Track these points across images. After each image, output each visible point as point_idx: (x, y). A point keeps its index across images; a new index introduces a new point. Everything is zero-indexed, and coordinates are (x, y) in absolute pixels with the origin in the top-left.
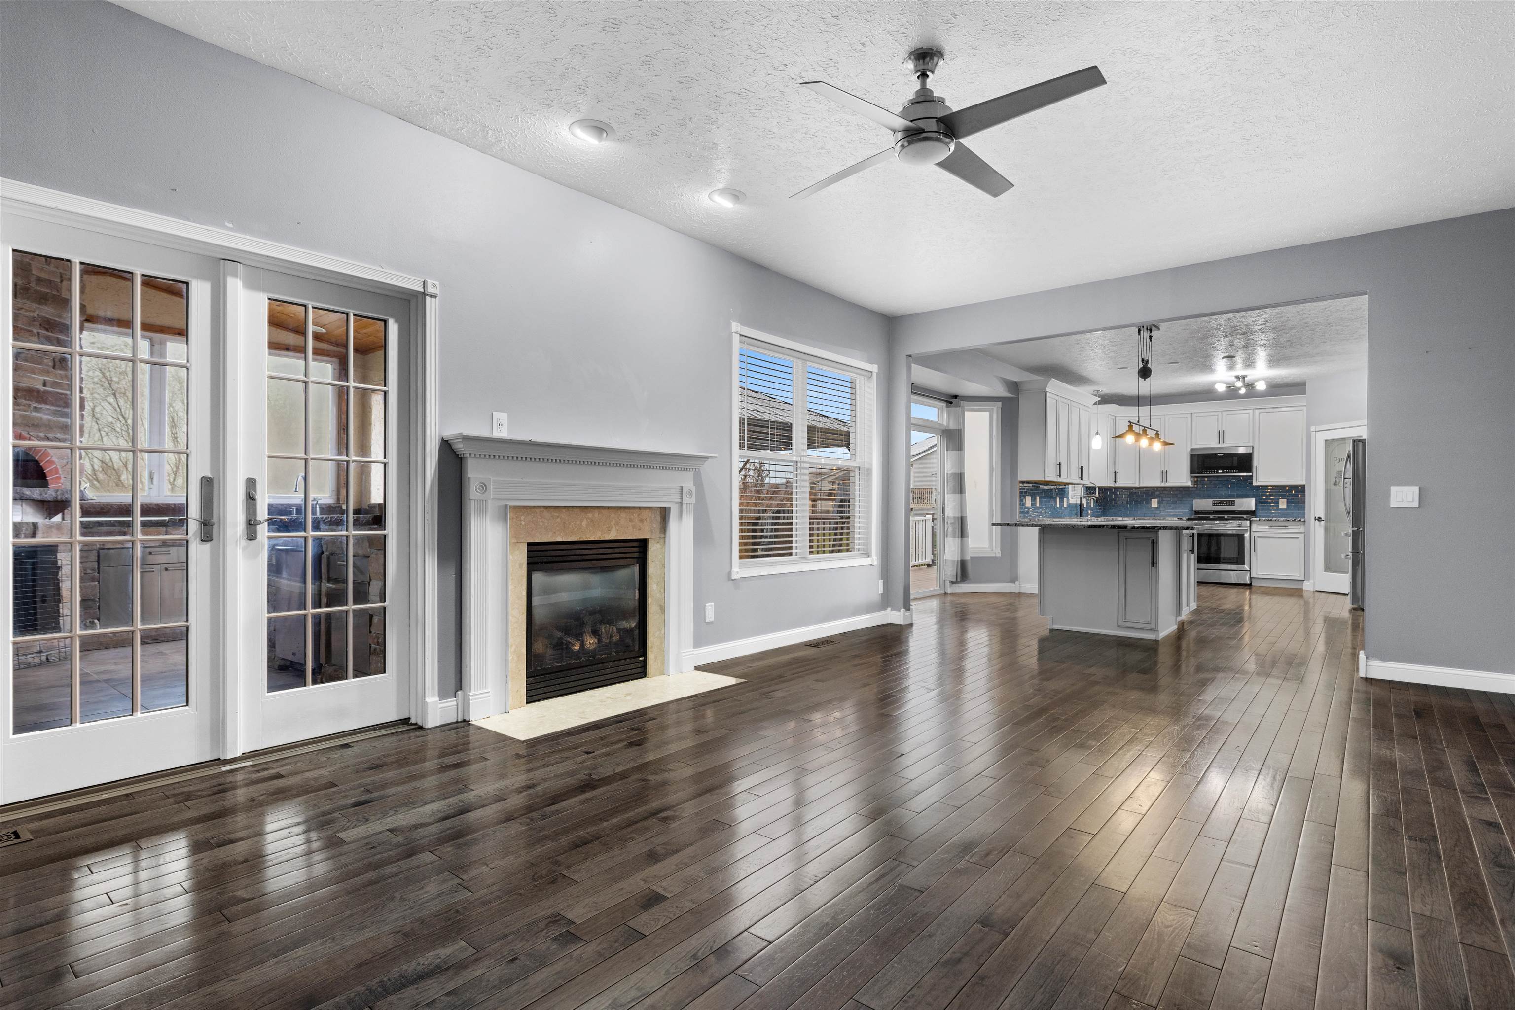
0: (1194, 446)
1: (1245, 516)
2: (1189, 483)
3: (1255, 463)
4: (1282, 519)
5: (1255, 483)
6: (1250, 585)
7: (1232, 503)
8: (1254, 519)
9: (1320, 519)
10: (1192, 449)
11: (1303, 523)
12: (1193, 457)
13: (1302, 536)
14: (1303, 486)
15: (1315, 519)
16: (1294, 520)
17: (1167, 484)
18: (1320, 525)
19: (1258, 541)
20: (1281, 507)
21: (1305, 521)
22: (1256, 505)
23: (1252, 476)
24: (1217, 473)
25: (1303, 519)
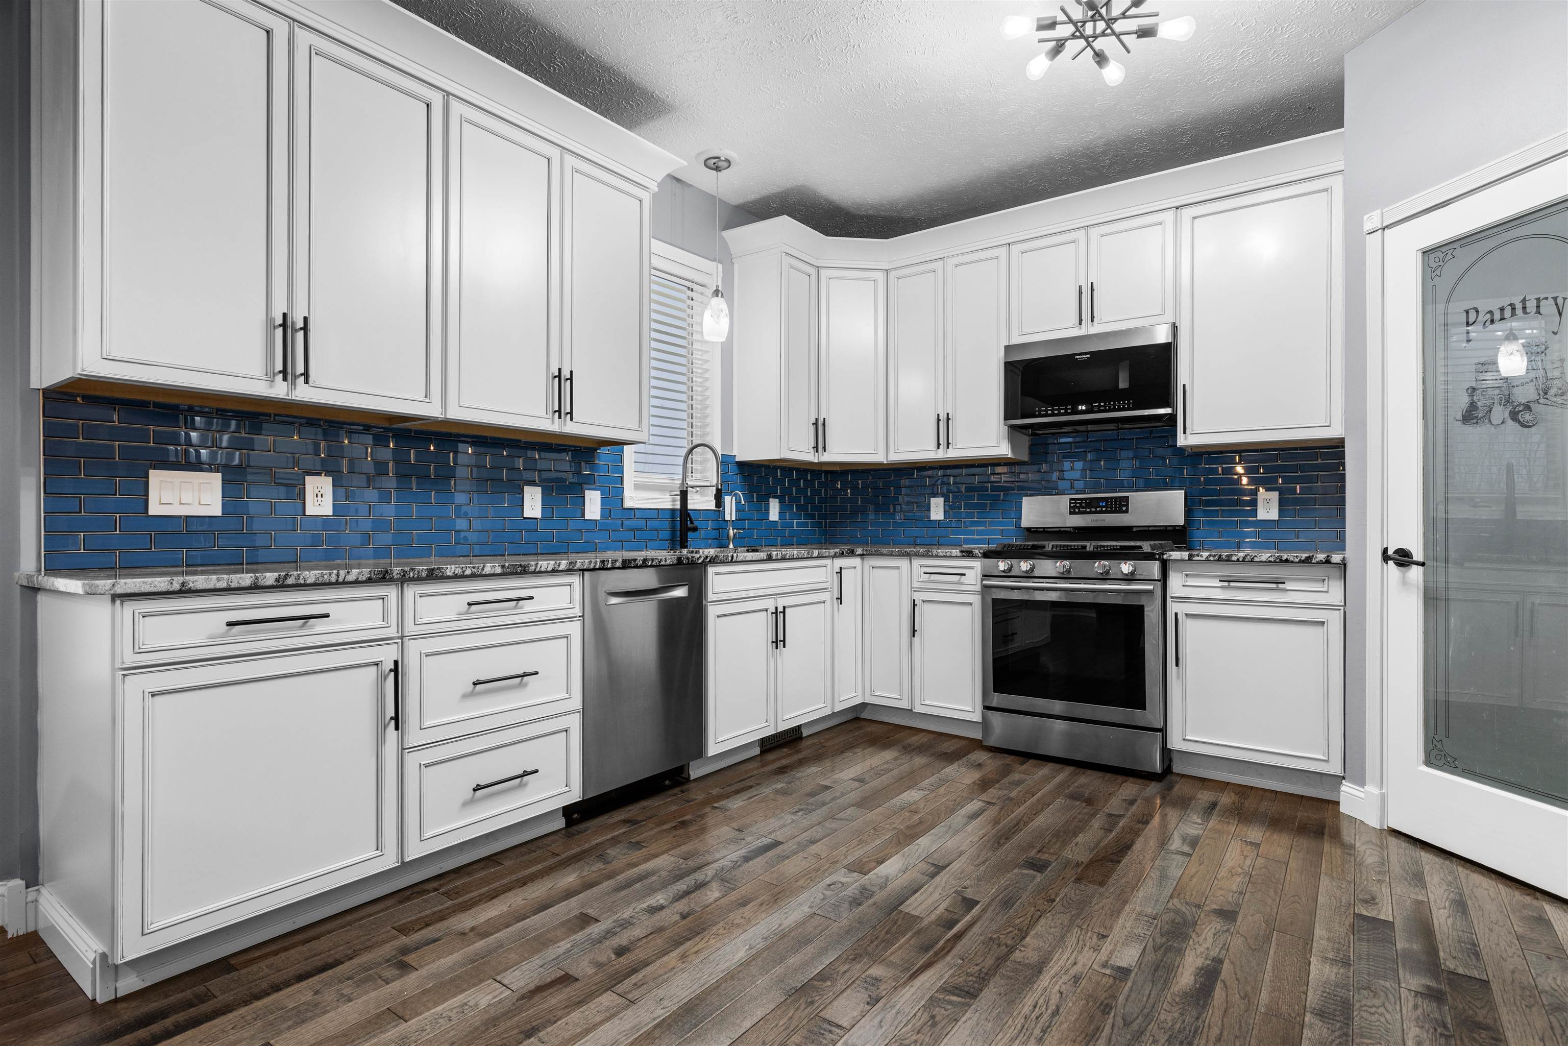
0: (1016, 340)
1: (1146, 546)
2: (1004, 450)
3: (1183, 375)
4: (1265, 556)
5: (1182, 441)
6: (1167, 770)
7: (1120, 506)
8: (1176, 555)
9: (1403, 558)
10: (1008, 349)
11: (1336, 572)
12: (1009, 366)
13: (1335, 619)
14: (1339, 444)
15: (1386, 557)
16: (1308, 560)
17: (953, 454)
18: (1404, 583)
19: (1189, 628)
20: (1262, 514)
21: (1344, 565)
22: (1188, 512)
23: (1172, 418)
24: (1075, 412)
25: (1336, 558)
